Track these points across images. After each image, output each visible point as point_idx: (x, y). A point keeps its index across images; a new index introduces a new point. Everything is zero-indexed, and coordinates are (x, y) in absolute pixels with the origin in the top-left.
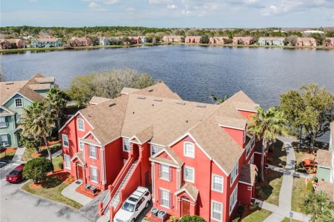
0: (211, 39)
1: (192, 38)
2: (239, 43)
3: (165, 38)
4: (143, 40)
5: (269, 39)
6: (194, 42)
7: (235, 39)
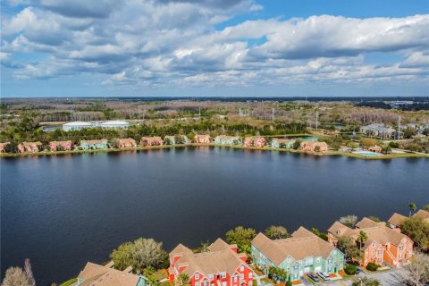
0: (20, 147)
2: (58, 150)
5: (92, 143)
7: (54, 145)
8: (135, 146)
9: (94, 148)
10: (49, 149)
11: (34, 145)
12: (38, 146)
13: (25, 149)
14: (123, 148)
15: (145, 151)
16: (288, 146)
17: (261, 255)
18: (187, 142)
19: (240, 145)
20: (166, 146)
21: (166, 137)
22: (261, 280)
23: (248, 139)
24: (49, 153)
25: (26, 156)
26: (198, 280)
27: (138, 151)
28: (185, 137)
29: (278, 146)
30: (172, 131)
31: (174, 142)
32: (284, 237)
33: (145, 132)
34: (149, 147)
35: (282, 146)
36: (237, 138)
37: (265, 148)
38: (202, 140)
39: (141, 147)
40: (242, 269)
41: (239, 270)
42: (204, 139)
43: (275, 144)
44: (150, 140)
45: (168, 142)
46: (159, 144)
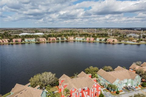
2: (16, 42)
7: (14, 40)
8: (46, 40)
9: (30, 41)
10: (12, 41)
11: (6, 40)
12: (8, 40)
13: (3, 42)
14: (41, 41)
15: (50, 42)
16: (103, 40)
17: (102, 79)
18: (65, 39)
19: (85, 40)
20: (57, 41)
21: (58, 38)
22: (104, 90)
23: (88, 38)
24: (12, 43)
25: (3, 44)
26: (74, 92)
27: (47, 42)
28: (65, 38)
29: (99, 40)
30: (60, 36)
31: (60, 39)
32: (111, 71)
33: (50, 36)
34: (51, 41)
35: (100, 40)
36: (84, 38)
37: (94, 41)
38: (71, 39)
39: (48, 41)
40: (96, 86)
41: (94, 86)
42: (72, 38)
43: (98, 39)
44: (51, 38)
45: (58, 39)
46: (55, 40)
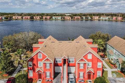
0: (34, 17)
1: (26, 17)
2: (45, 19)
3: (14, 17)
4: (3, 18)
5: (56, 17)
6: (27, 18)
8: (71, 19)
10: (43, 18)
11: (38, 17)
12: (40, 17)
14: (66, 19)
20: (81, 19)
25: (36, 20)
26: (41, 60)
28: (89, 17)
31: (85, 18)
34: (75, 19)
38: (95, 18)
45: (83, 18)
46: (79, 19)
